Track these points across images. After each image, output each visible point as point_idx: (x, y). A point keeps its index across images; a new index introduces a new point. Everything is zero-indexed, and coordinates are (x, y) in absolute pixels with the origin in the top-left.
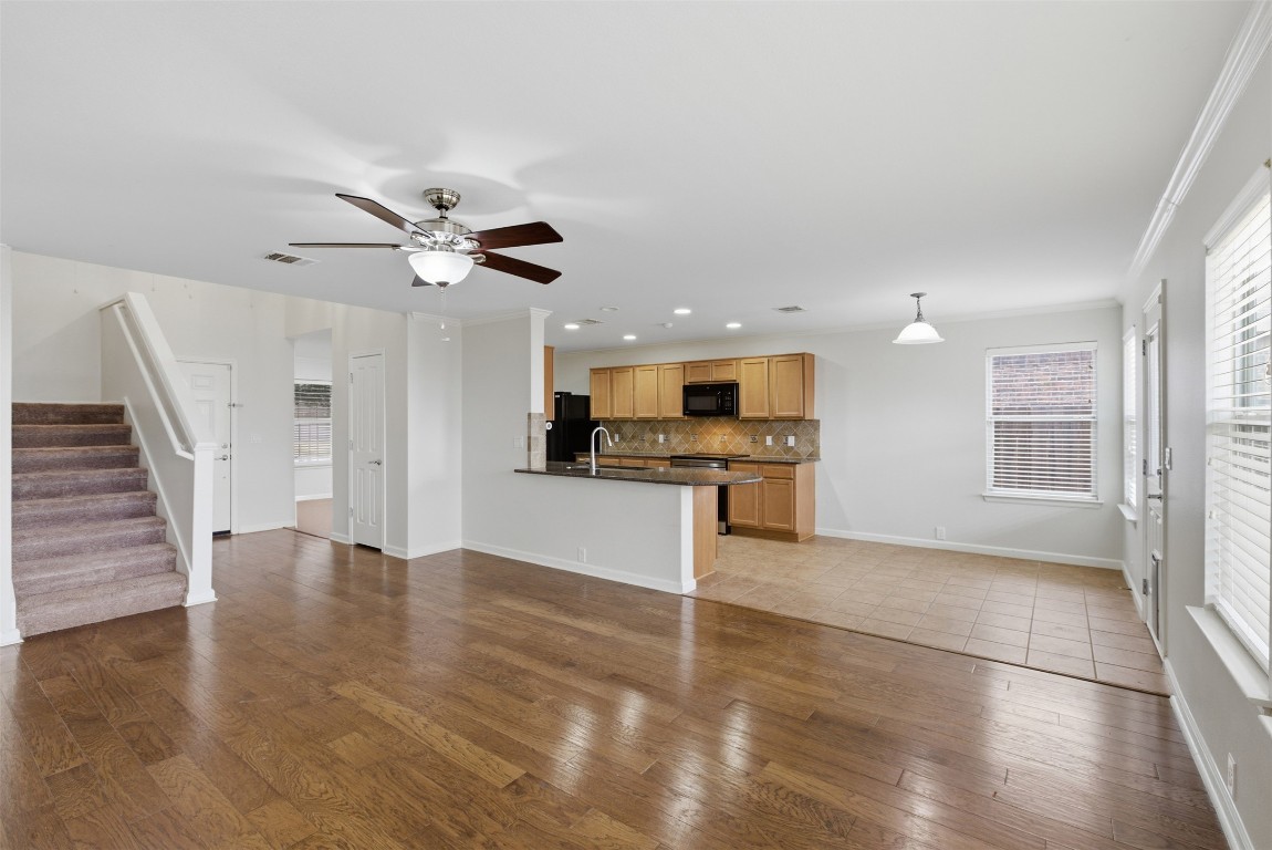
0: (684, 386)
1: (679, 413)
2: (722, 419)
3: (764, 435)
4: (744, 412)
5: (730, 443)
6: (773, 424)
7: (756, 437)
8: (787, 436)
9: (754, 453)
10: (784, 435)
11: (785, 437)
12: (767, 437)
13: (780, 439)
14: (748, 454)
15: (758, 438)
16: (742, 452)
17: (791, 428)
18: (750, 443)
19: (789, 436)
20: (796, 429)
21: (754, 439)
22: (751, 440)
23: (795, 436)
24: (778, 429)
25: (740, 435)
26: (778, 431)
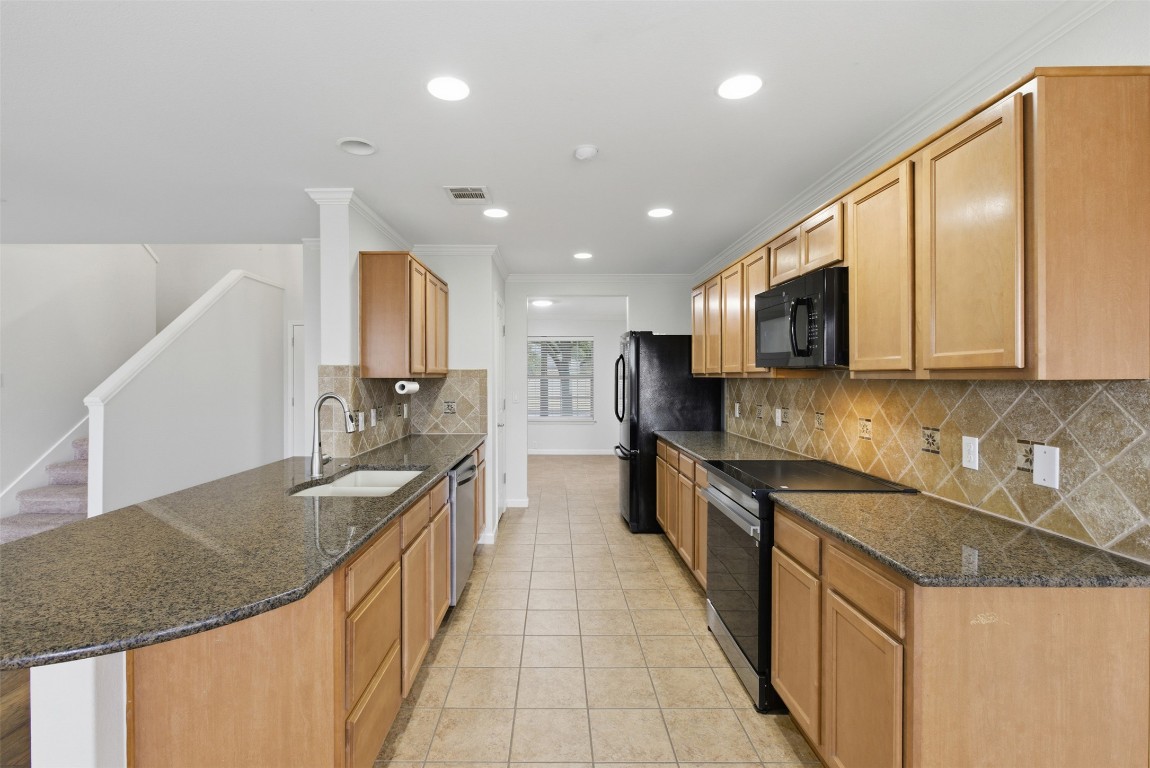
3: (957, 430)
5: (878, 445)
6: (985, 394)
7: (938, 436)
8: (1030, 446)
9: (931, 488)
10: (1019, 441)
11: (1024, 447)
12: (966, 439)
13: (1006, 451)
14: (917, 486)
15: (942, 439)
16: (900, 476)
17: (1044, 411)
18: (921, 452)
19: (1035, 446)
20: (1064, 418)
21: (930, 440)
22: (922, 443)
23: (1060, 446)
24: (1000, 412)
25: (899, 423)
26: (1000, 423)
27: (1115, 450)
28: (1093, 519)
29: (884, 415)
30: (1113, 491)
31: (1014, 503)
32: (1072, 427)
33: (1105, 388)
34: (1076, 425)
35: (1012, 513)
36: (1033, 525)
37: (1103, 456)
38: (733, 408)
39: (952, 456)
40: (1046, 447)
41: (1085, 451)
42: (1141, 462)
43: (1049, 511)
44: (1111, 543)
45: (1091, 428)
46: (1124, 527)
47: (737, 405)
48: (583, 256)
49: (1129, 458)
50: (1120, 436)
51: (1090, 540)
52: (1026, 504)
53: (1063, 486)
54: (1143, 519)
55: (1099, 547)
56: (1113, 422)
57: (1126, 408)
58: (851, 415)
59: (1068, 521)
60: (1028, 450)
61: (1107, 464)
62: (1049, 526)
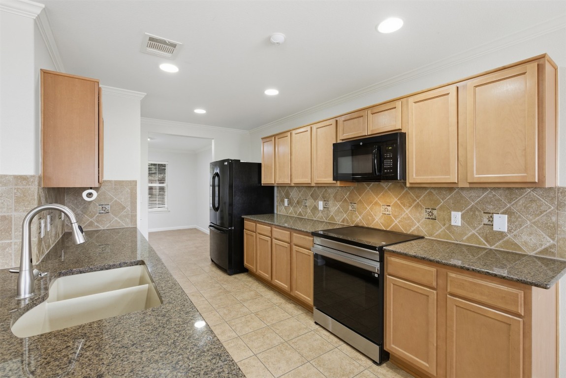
0: (334, 145)
1: (330, 179)
2: (384, 184)
3: (448, 210)
4: (414, 175)
5: (396, 217)
6: (464, 194)
7: (435, 212)
8: (490, 215)
9: (431, 235)
10: (484, 213)
11: (487, 215)
12: (453, 213)
13: (477, 217)
14: (422, 235)
15: (437, 213)
16: (412, 230)
17: (499, 200)
18: (424, 219)
19: (494, 214)
20: (510, 203)
21: (430, 214)
22: (425, 215)
23: (508, 214)
24: (473, 201)
25: (410, 207)
26: (473, 205)
27: (539, 215)
28: (526, 243)
29: (400, 203)
30: (536, 231)
31: (482, 240)
32: (515, 206)
33: (533, 191)
34: (517, 205)
35: (480, 243)
36: (493, 247)
37: (531, 217)
38: (283, 201)
39: (444, 220)
40: (500, 215)
41: (521, 216)
42: (551, 219)
43: (501, 241)
44: (535, 252)
45: (525, 207)
46: (542, 245)
47: (286, 201)
48: (200, 111)
49: (545, 218)
50: (540, 209)
51: (524, 251)
52: (488, 239)
53: (509, 231)
54: (552, 241)
55: (529, 254)
56: (536, 204)
57: (543, 198)
58: (376, 203)
59: (512, 245)
60: (490, 216)
61: (533, 221)
62: (502, 247)
